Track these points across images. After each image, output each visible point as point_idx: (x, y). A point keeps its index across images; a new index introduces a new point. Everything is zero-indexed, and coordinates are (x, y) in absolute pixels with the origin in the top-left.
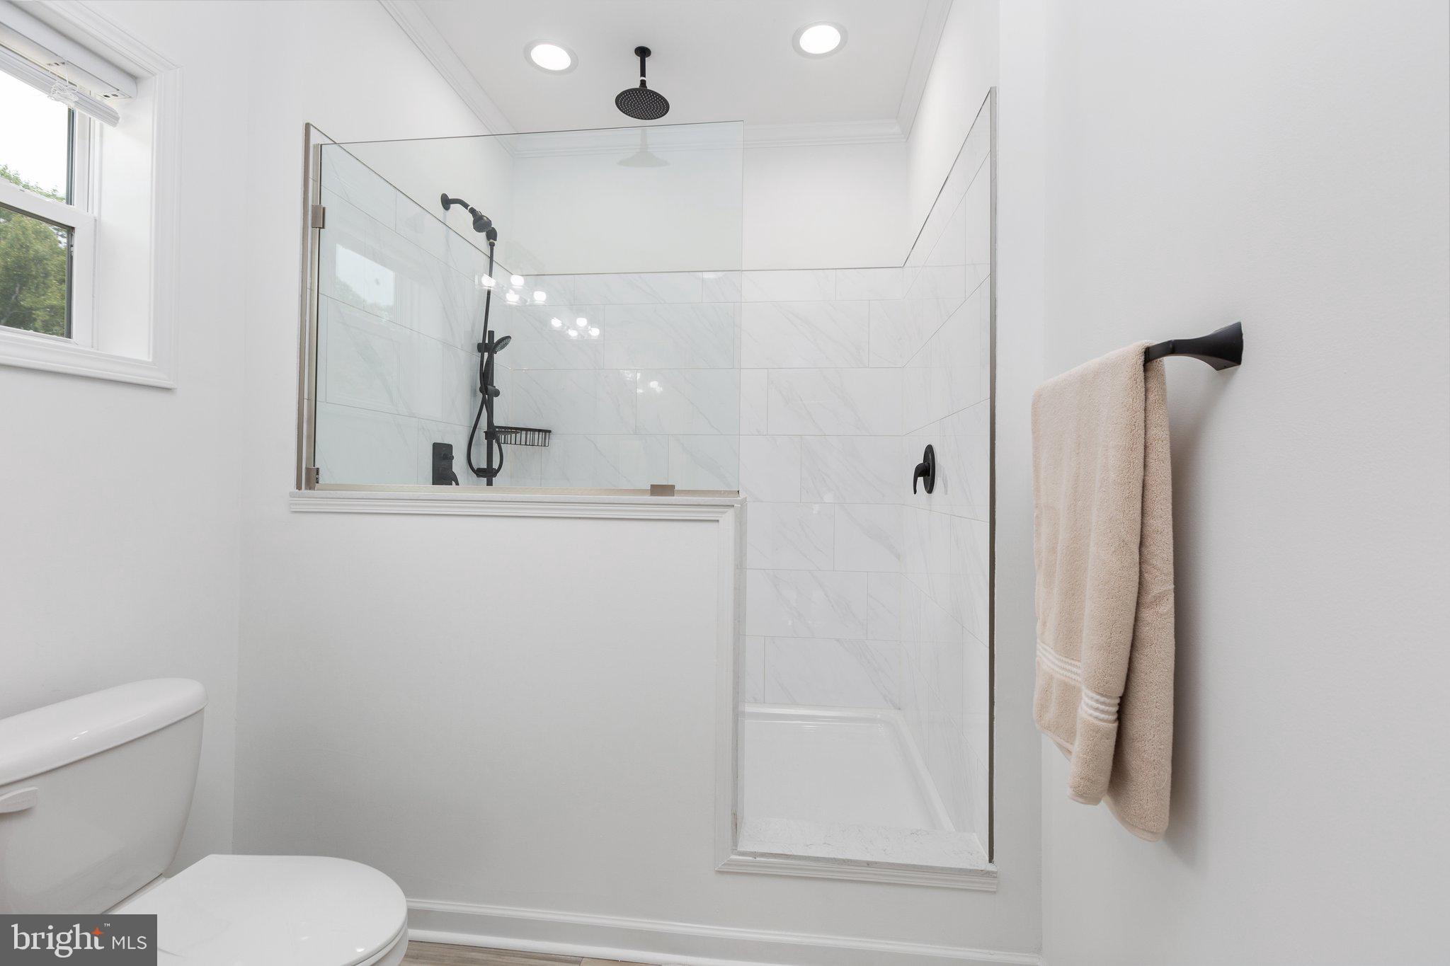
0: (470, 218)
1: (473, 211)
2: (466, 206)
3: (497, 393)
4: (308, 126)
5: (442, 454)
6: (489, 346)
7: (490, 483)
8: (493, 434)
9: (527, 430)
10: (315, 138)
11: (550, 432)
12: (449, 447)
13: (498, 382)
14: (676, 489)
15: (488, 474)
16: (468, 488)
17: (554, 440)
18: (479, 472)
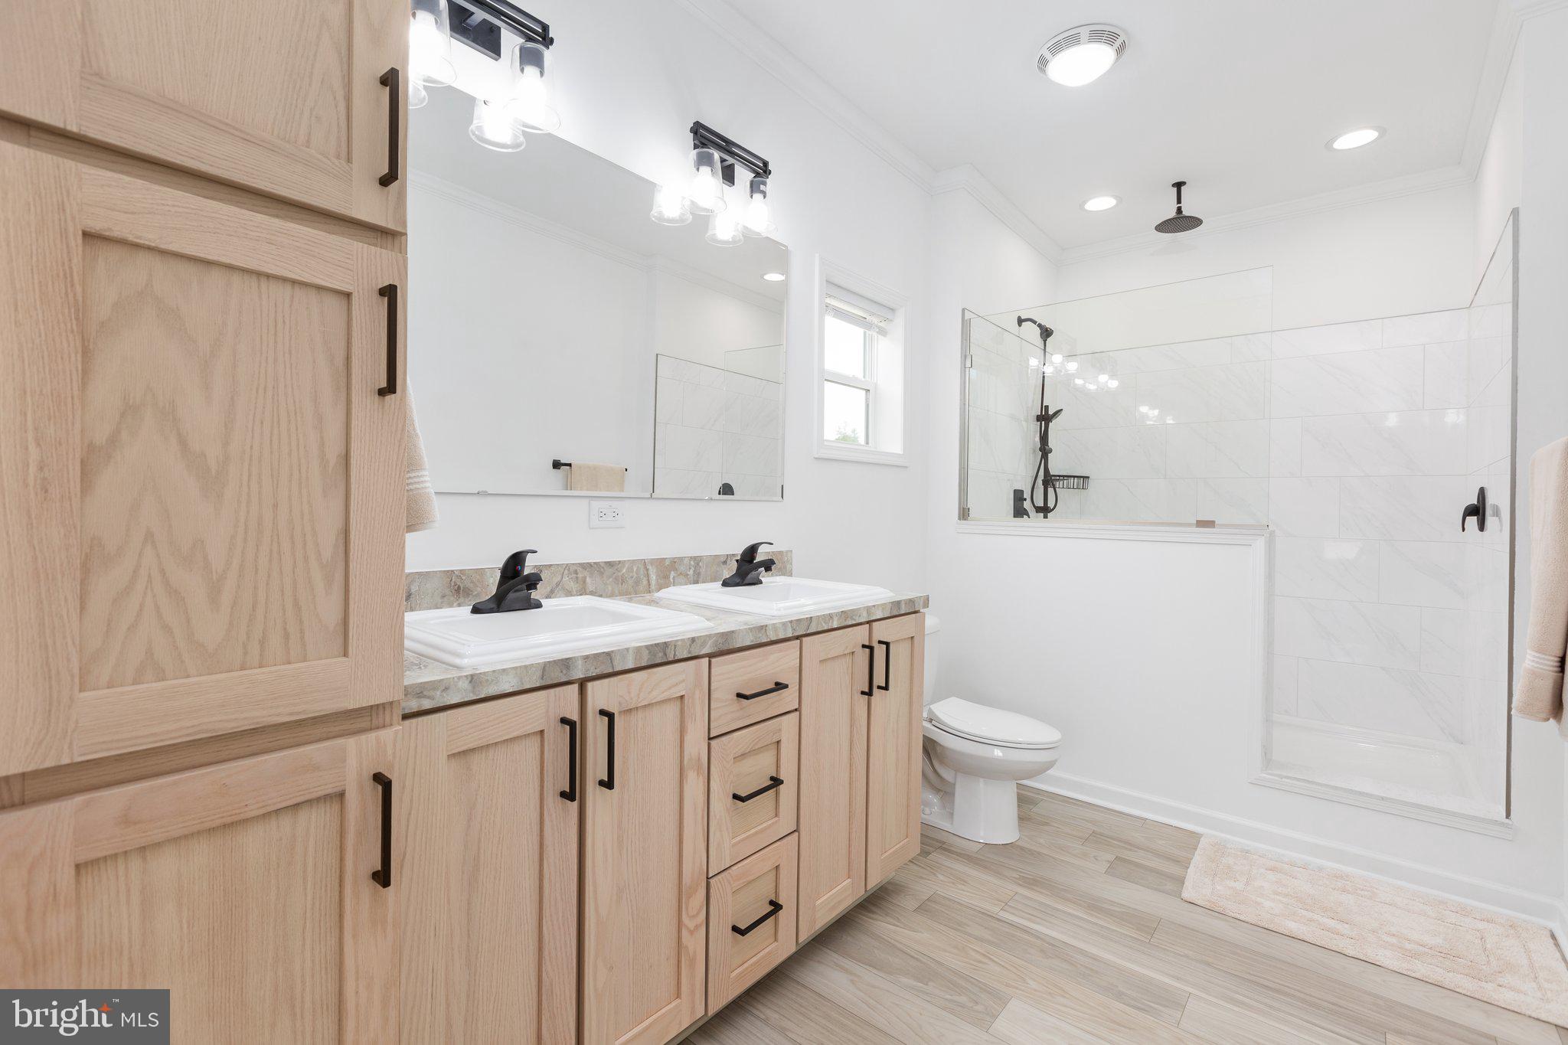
0: (1038, 331)
1: (1040, 326)
2: (1034, 322)
3: (1051, 451)
4: (963, 310)
5: (1018, 496)
6: (1045, 418)
7: (1045, 517)
8: (1049, 481)
9: (1074, 477)
10: (968, 315)
11: (1088, 477)
12: (1022, 492)
13: (1052, 442)
14: (1216, 523)
15: (1045, 510)
16: (1035, 521)
17: (1091, 483)
18: (1038, 510)
